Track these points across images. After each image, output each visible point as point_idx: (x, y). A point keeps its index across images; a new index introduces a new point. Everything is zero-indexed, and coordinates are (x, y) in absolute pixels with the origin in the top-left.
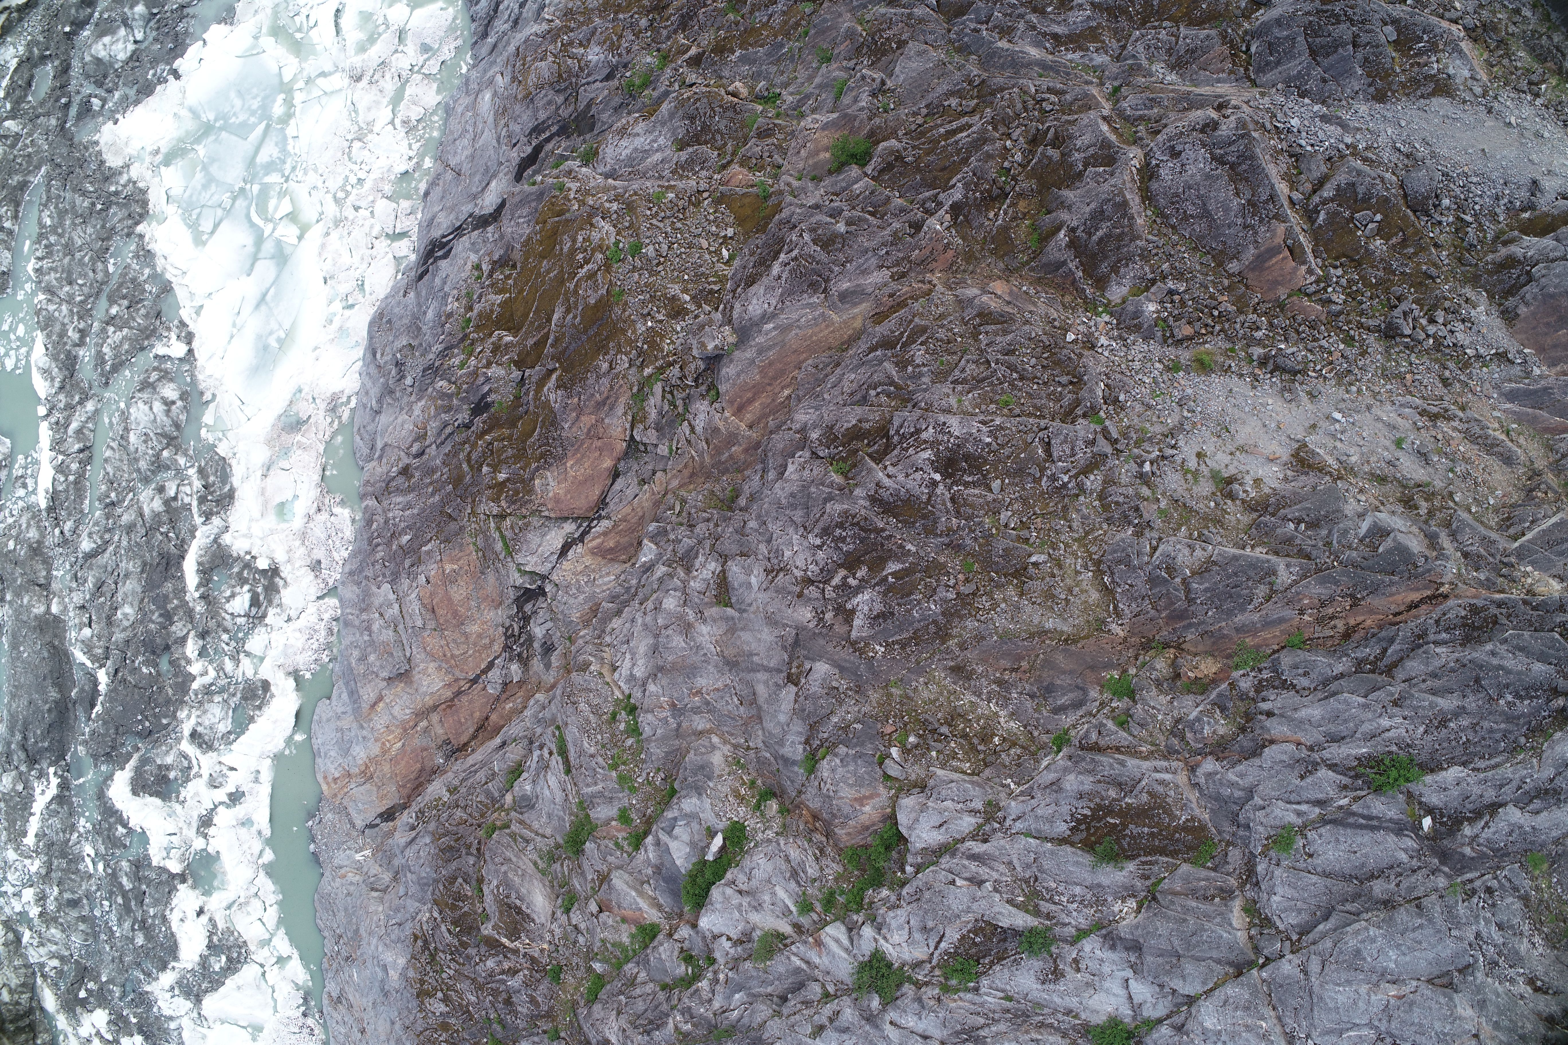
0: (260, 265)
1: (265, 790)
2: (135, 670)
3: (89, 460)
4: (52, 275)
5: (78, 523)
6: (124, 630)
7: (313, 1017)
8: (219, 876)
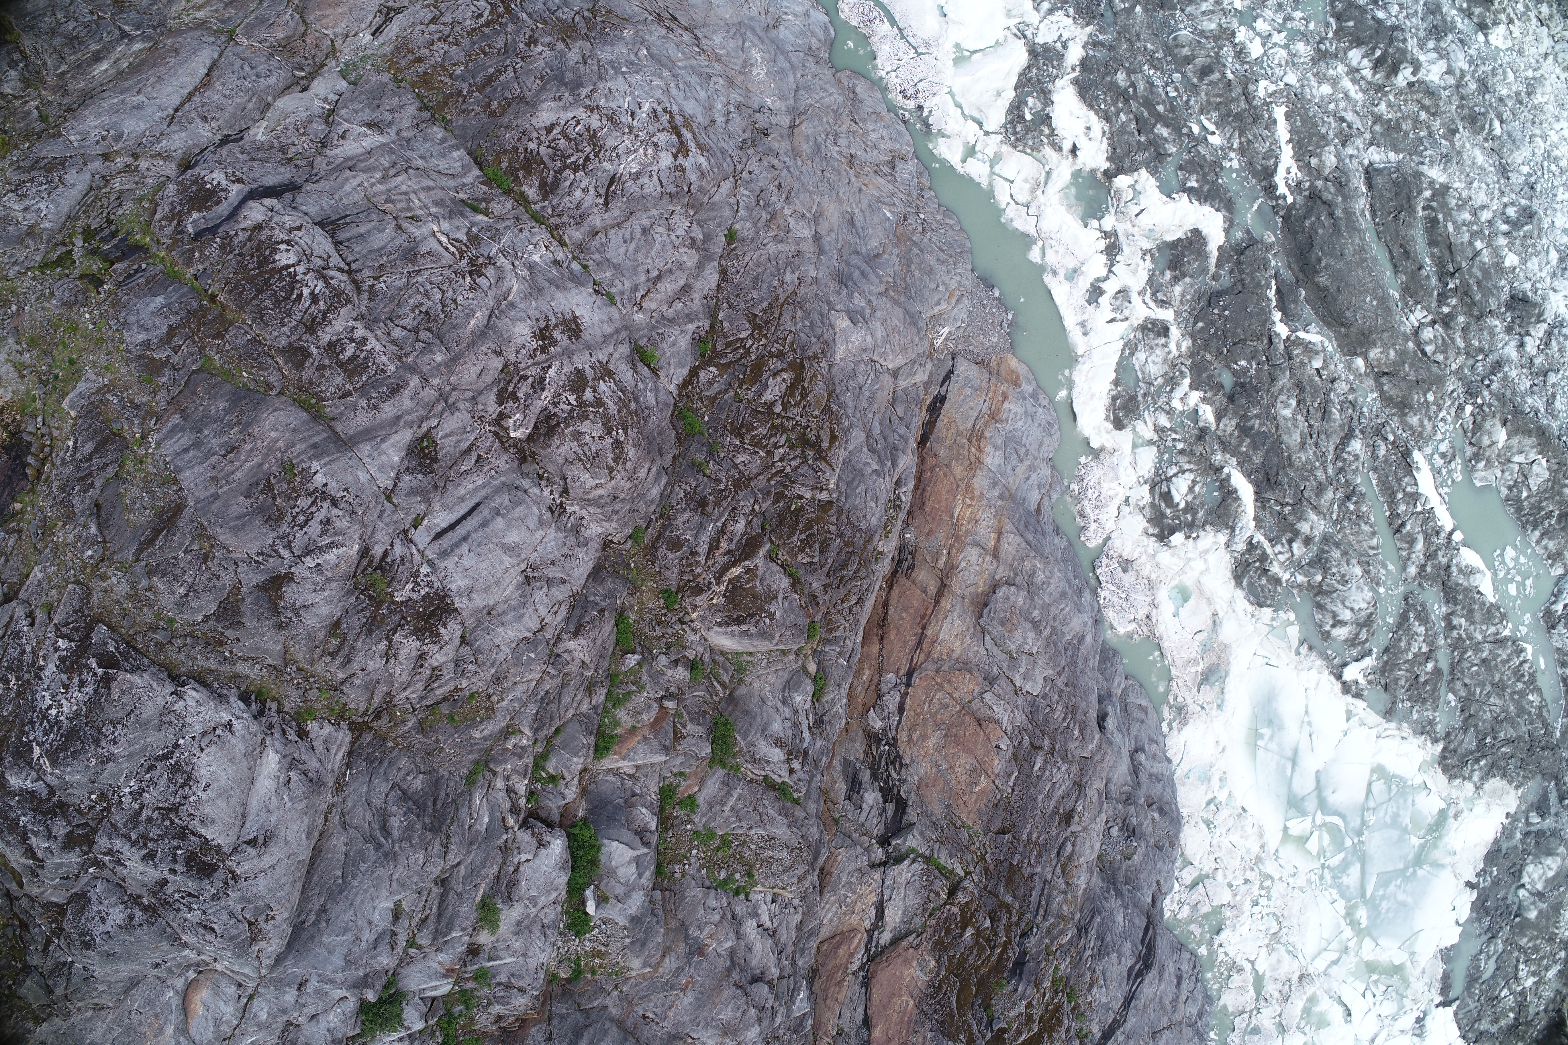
0: (1311, 785)
1: (1070, 321)
2: (1253, 357)
3: (1390, 520)
4: (1505, 657)
5: (1374, 457)
6: (1281, 390)
7: (910, 111)
8: (1073, 200)
